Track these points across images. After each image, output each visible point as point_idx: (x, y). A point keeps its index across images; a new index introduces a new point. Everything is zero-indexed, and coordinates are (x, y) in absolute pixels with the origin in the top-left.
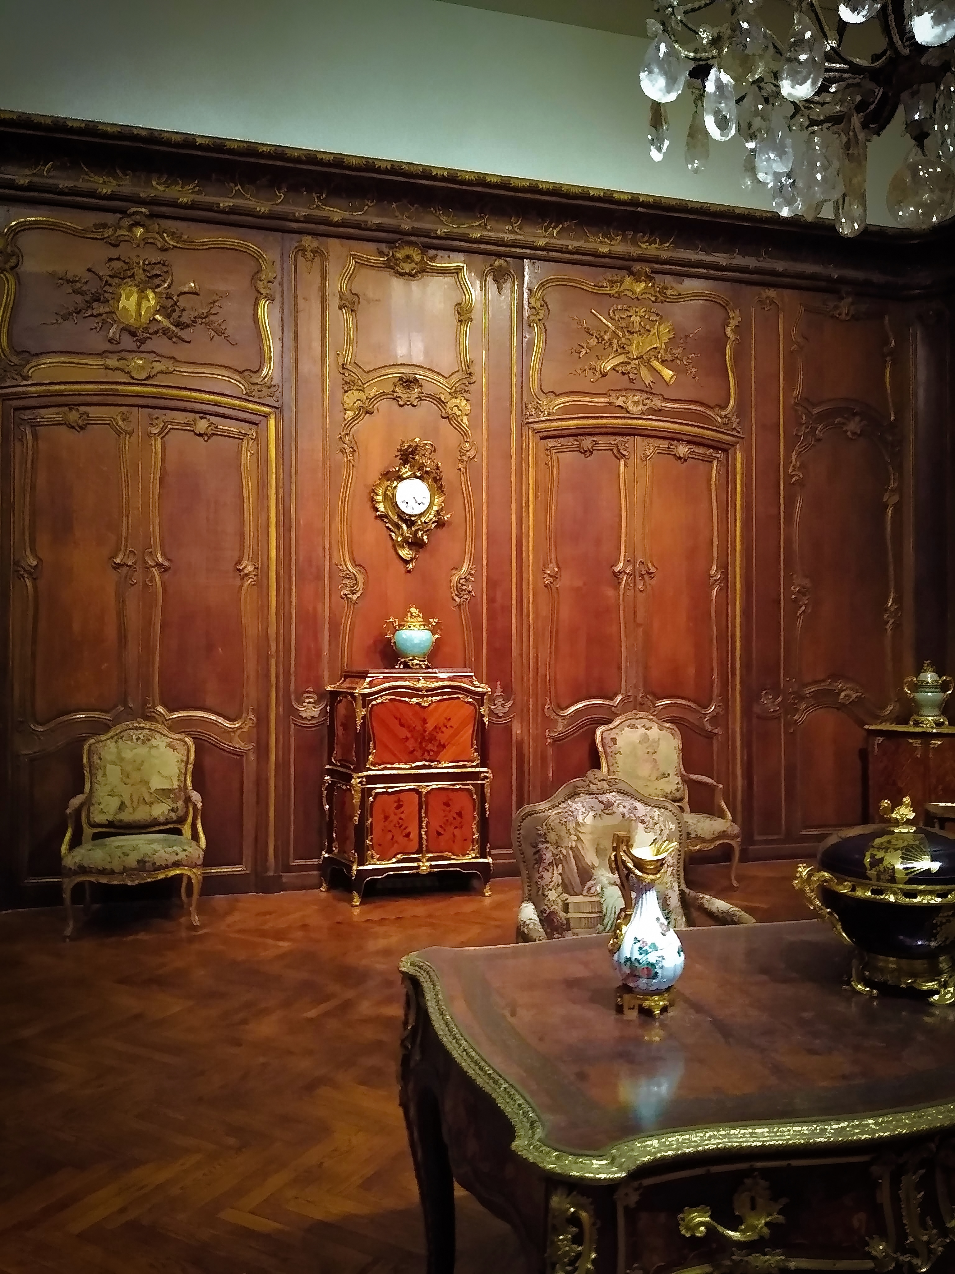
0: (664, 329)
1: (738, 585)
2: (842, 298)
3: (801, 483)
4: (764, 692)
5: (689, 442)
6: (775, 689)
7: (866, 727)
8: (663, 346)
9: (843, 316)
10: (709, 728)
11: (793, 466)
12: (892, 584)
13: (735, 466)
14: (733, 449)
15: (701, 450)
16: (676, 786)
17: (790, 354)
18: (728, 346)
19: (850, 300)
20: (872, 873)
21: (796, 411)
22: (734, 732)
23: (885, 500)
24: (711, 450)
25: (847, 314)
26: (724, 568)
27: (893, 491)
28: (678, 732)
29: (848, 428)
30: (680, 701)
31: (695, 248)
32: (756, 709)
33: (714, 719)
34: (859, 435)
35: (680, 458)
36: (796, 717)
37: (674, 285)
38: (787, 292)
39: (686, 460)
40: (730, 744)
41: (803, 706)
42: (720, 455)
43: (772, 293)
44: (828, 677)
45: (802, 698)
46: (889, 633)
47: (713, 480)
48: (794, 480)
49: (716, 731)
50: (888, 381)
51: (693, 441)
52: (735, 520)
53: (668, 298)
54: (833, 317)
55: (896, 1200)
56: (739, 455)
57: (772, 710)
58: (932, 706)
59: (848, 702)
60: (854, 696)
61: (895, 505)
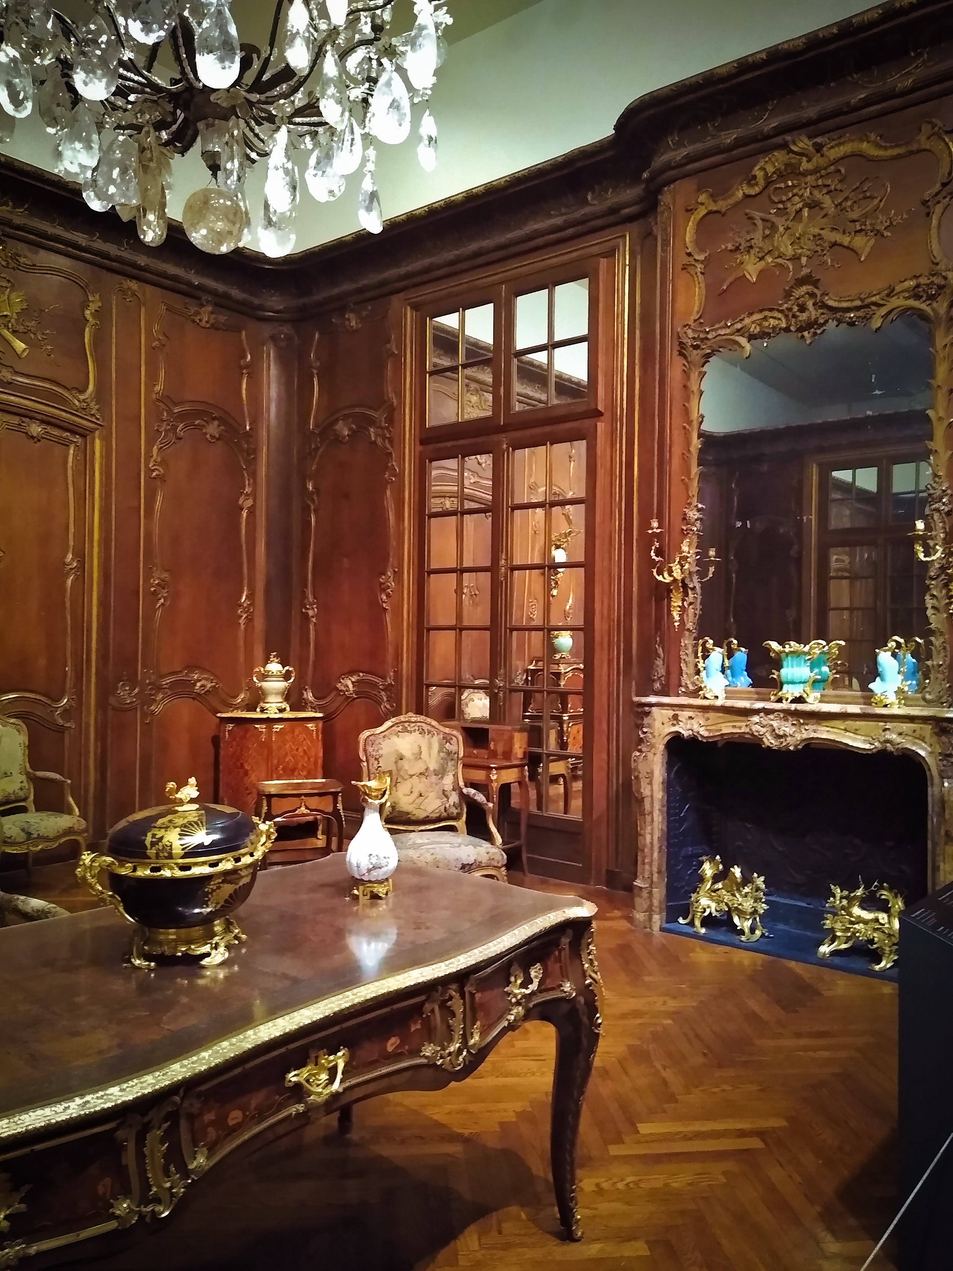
0: (16, 299)
1: (95, 575)
2: (203, 306)
3: (162, 478)
4: (121, 683)
5: (43, 422)
6: (133, 682)
7: (219, 715)
8: (15, 316)
9: (203, 323)
10: (61, 722)
11: (155, 461)
12: (246, 581)
13: (94, 453)
14: (91, 435)
15: (56, 432)
16: (19, 785)
17: (152, 350)
18: (87, 330)
19: (210, 308)
20: (151, 852)
21: (158, 406)
22: (88, 725)
23: (240, 503)
24: (68, 434)
25: (207, 322)
26: (80, 556)
27: (247, 494)
28: (24, 726)
29: (208, 431)
30: (27, 695)
31: (52, 221)
32: (112, 700)
33: (67, 713)
34: (218, 439)
35: (33, 437)
36: (152, 708)
37: (29, 254)
38: (149, 288)
39: (39, 441)
40: (83, 737)
41: (160, 696)
42: (77, 439)
43: (134, 285)
44: (185, 669)
45: (160, 688)
46: (242, 627)
47: (70, 464)
48: (154, 474)
49: (68, 725)
50: (244, 392)
51: (47, 421)
52: (93, 509)
53: (20, 266)
54: (194, 321)
55: (141, 1157)
56: (98, 443)
57: (128, 702)
58: (277, 694)
59: (203, 692)
60: (209, 685)
61: (249, 508)
